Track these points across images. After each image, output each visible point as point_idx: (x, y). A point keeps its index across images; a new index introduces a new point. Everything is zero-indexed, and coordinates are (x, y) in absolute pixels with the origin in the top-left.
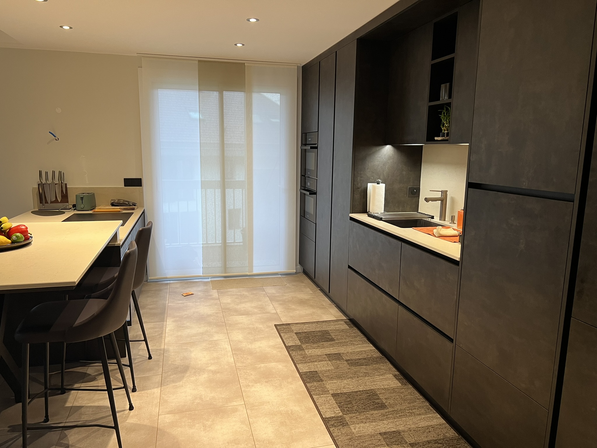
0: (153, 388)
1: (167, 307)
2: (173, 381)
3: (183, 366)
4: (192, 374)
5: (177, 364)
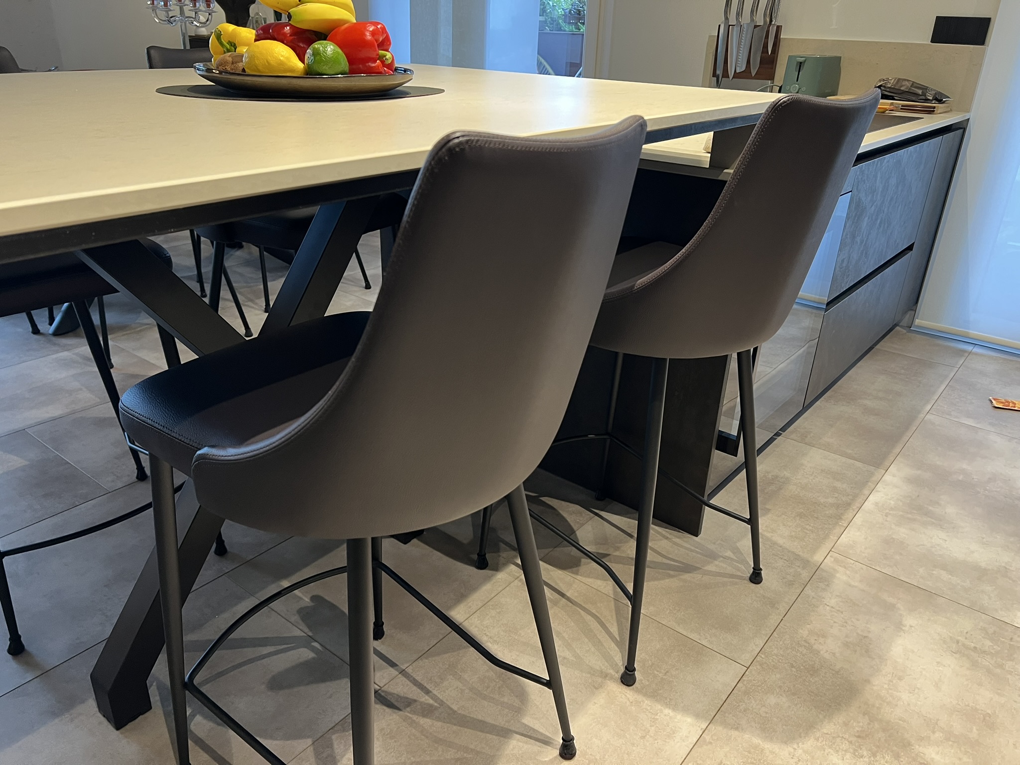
0: (686, 710)
1: (917, 423)
2: (766, 728)
3: (837, 672)
4: (847, 736)
5: (822, 652)
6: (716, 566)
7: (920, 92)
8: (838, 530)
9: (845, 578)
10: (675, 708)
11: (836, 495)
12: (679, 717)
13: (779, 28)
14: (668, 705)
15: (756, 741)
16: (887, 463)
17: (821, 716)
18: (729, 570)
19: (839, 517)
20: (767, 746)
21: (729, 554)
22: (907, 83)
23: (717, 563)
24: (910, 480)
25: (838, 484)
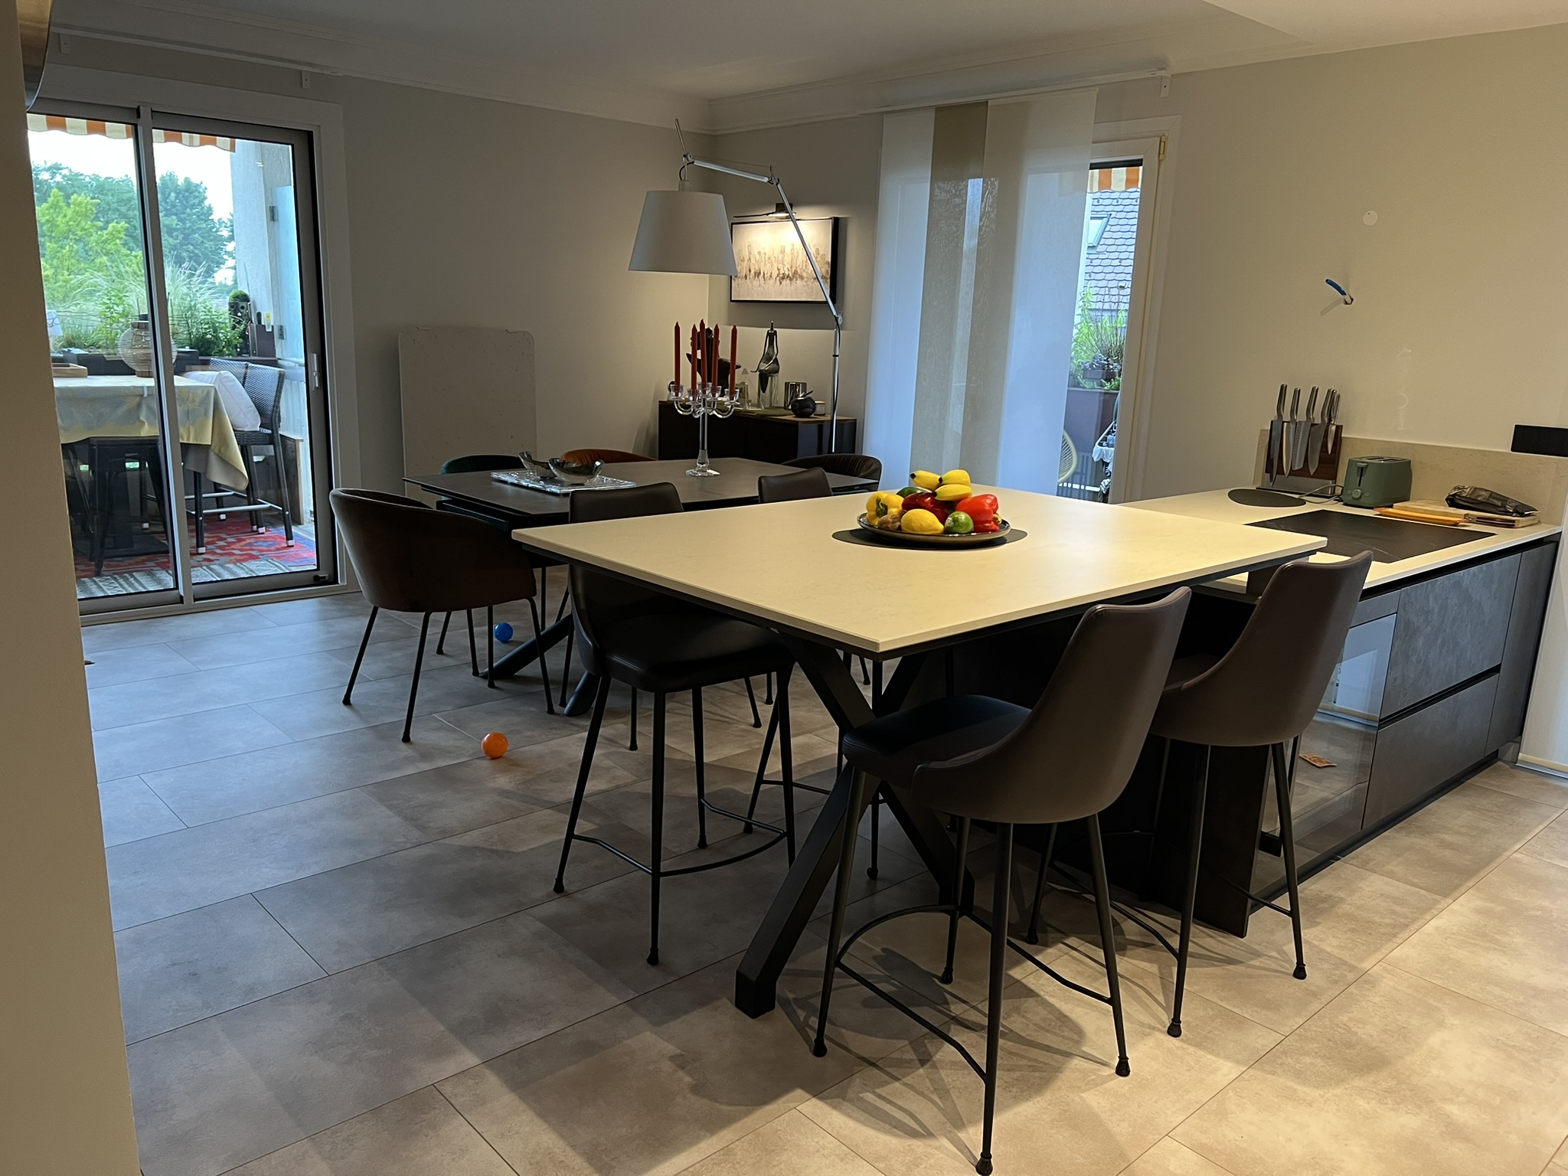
0: (1227, 1058)
1: (1499, 860)
2: (1299, 1075)
3: (1373, 1049)
4: (1374, 1090)
5: (1359, 1034)
6: (1261, 962)
7: (1499, 504)
8: (1390, 946)
9: (1392, 984)
10: (1217, 1055)
11: (1394, 917)
12: (1221, 1061)
13: (1339, 428)
14: (1212, 1052)
15: (1290, 1083)
16: (1456, 894)
17: (1352, 1075)
18: (1273, 966)
19: (1395, 935)
20: (1300, 1088)
21: (1274, 954)
22: (1484, 493)
23: (1261, 959)
24: (1479, 911)
25: (1398, 908)
